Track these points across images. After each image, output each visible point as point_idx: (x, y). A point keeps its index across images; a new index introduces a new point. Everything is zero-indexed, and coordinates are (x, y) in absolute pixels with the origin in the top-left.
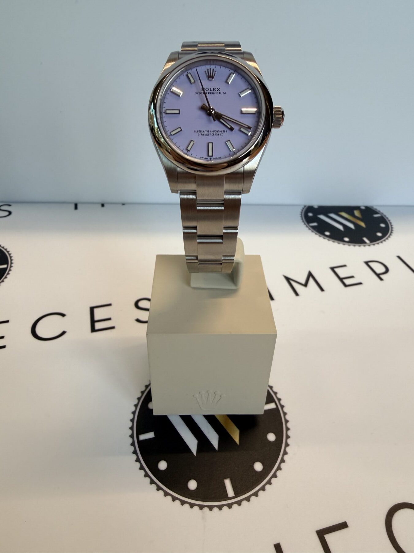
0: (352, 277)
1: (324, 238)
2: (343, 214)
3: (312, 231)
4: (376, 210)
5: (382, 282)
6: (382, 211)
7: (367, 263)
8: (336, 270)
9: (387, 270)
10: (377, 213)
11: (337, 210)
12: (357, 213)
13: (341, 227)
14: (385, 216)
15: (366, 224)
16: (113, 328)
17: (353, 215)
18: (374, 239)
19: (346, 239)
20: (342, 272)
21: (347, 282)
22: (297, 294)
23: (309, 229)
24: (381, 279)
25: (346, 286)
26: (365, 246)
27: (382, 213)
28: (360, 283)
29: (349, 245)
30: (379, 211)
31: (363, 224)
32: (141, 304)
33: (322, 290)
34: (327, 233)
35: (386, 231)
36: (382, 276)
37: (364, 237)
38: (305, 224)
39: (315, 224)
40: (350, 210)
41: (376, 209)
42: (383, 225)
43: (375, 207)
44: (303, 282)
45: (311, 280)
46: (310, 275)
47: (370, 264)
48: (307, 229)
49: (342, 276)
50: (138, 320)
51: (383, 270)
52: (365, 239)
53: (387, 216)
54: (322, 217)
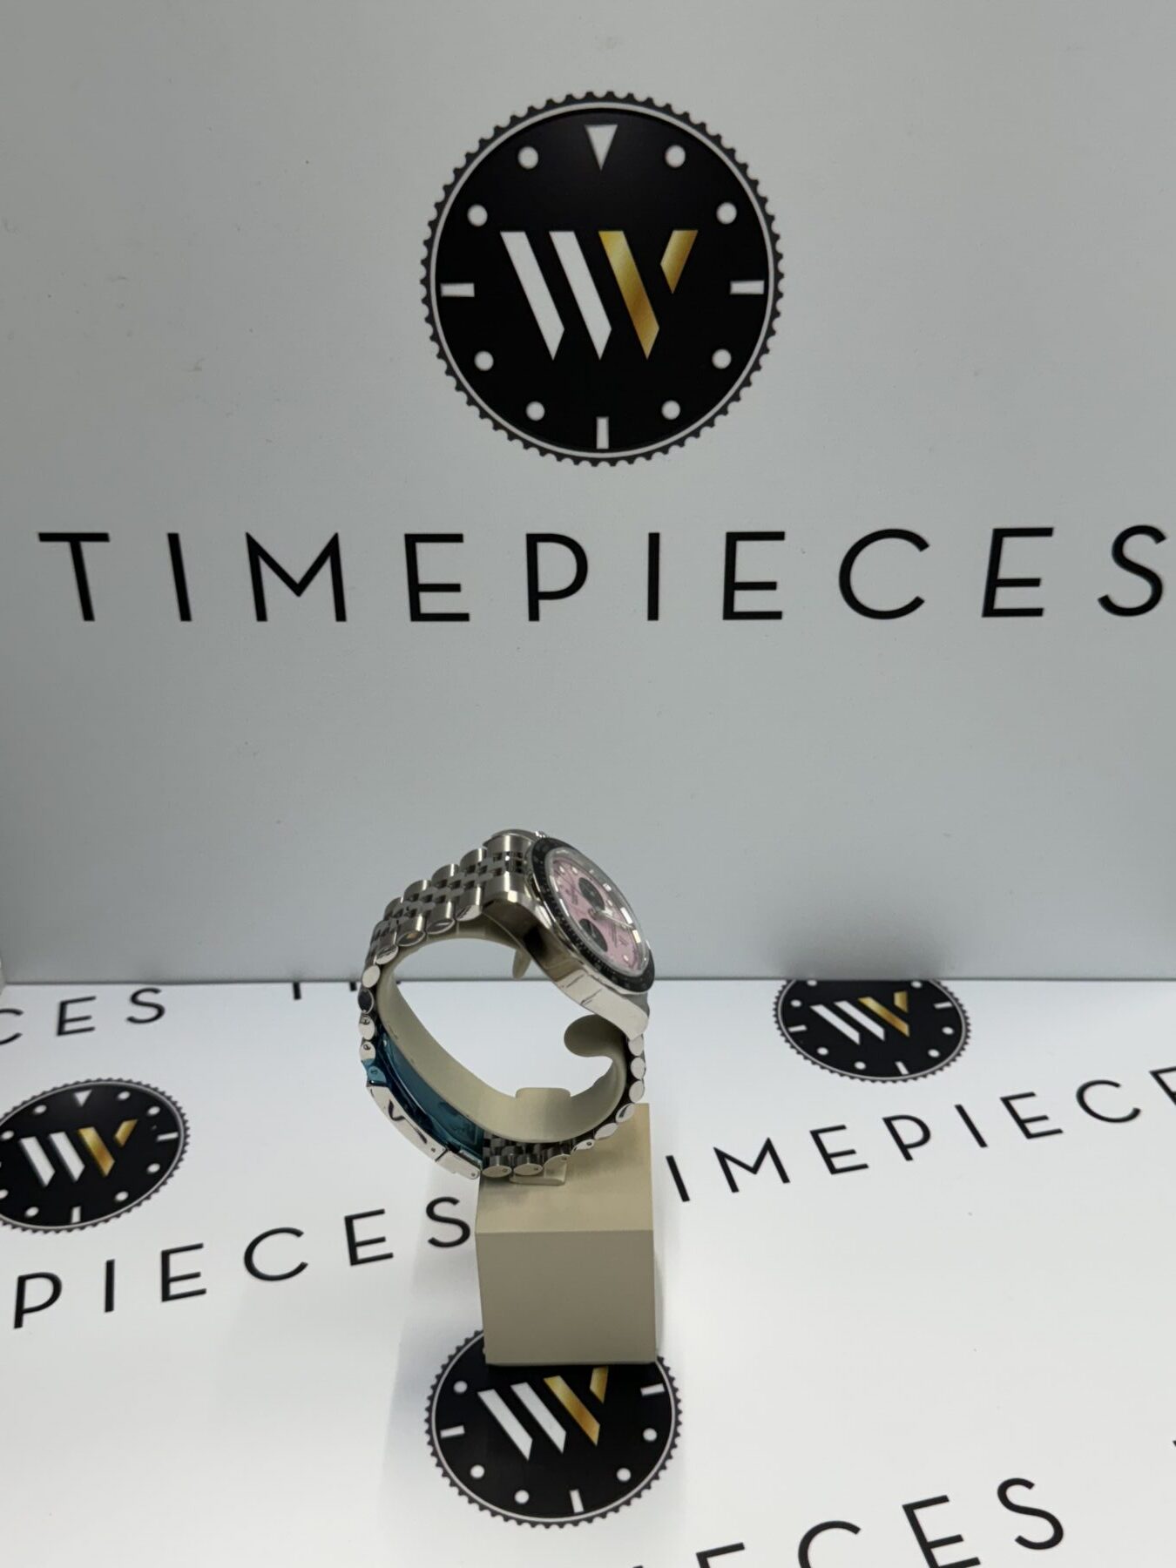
0: (852, 1152)
1: (814, 1063)
2: (870, 1003)
3: (792, 1047)
4: (944, 991)
5: (910, 1163)
6: (956, 995)
7: (888, 1122)
8: (823, 1137)
9: (927, 1135)
10: (945, 999)
11: (854, 990)
12: (899, 1000)
13: (854, 1035)
14: (961, 1006)
15: (911, 1029)
16: (389, 1256)
17: (888, 1003)
18: (921, 1065)
19: (860, 1065)
20: (832, 1142)
21: (839, 1163)
22: (734, 1188)
23: (787, 1041)
24: (908, 1157)
25: (833, 1170)
26: (894, 1081)
27: (956, 1000)
28: (864, 1166)
29: (863, 1080)
30: (951, 994)
31: (904, 1028)
32: (440, 1210)
33: (785, 1179)
34: (823, 1051)
35: (951, 1047)
36: (912, 1151)
37: (899, 1060)
38: (780, 1028)
39: (802, 1028)
40: (883, 990)
41: (945, 988)
42: (948, 1031)
43: (945, 983)
44: (751, 1163)
45: (768, 1158)
46: (768, 1147)
47: (896, 1124)
48: (783, 1039)
49: (830, 1150)
50: (434, 1242)
51: (918, 1134)
52: (901, 1066)
53: (965, 1008)
54: (821, 1010)
